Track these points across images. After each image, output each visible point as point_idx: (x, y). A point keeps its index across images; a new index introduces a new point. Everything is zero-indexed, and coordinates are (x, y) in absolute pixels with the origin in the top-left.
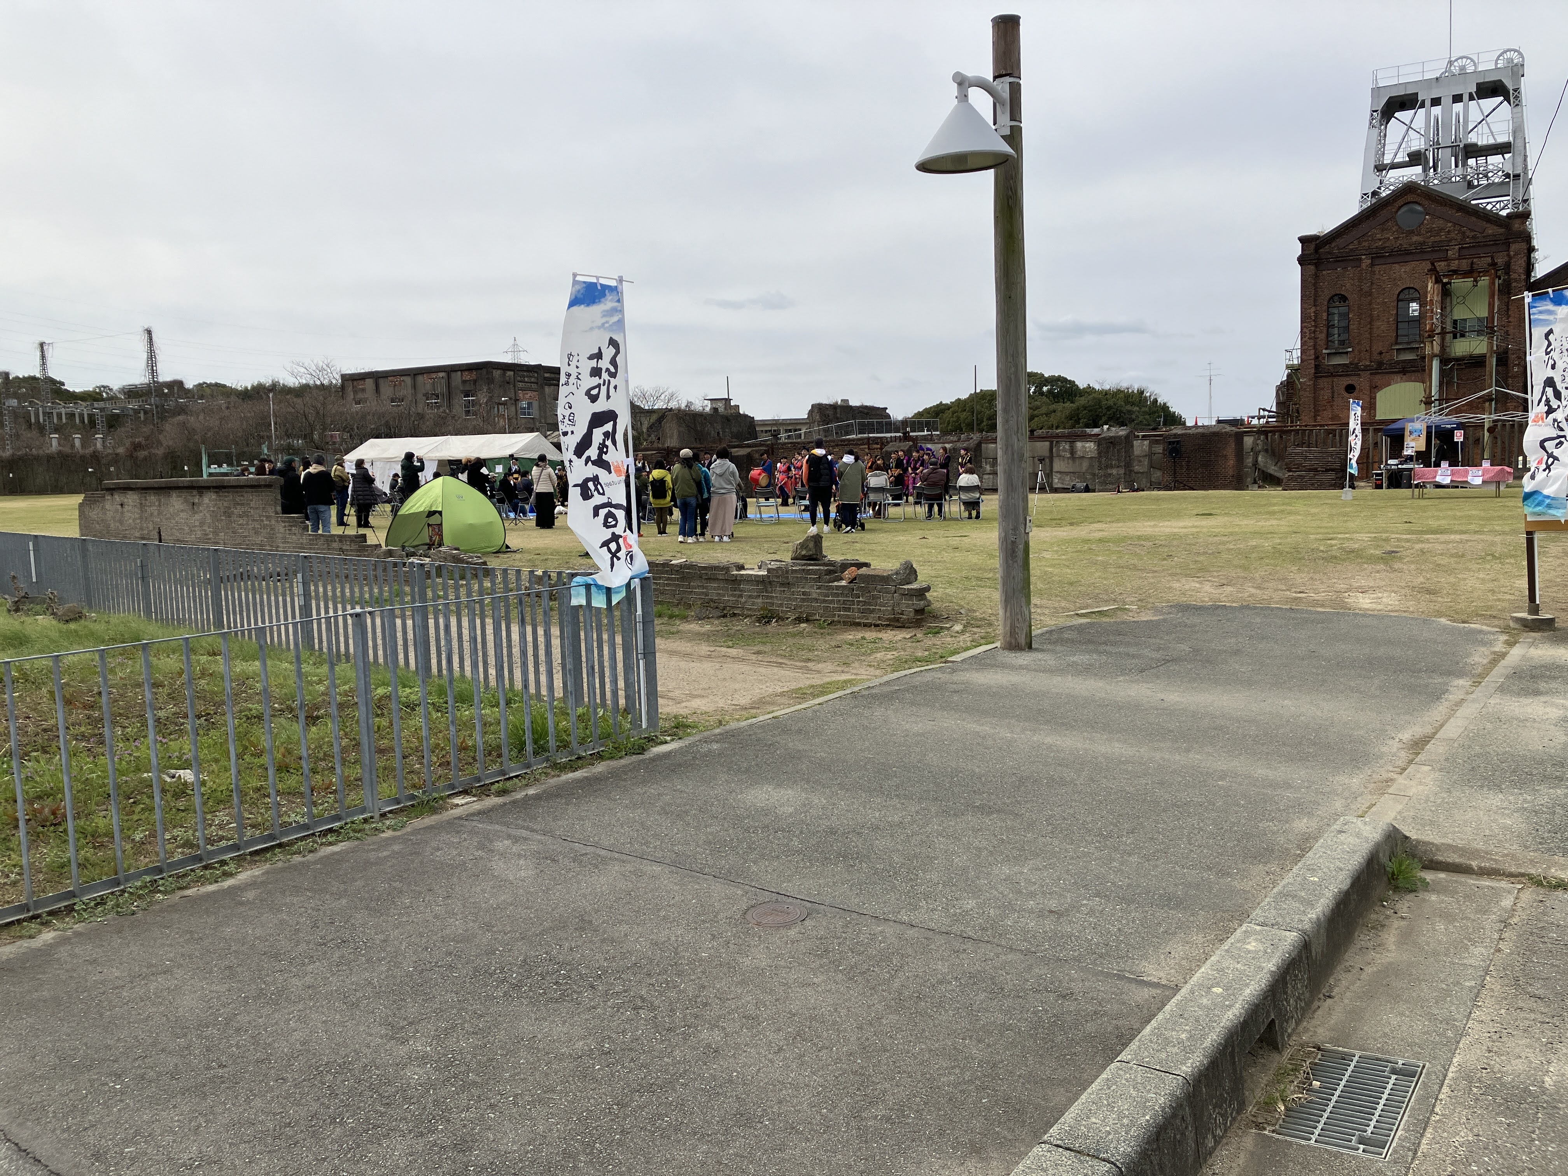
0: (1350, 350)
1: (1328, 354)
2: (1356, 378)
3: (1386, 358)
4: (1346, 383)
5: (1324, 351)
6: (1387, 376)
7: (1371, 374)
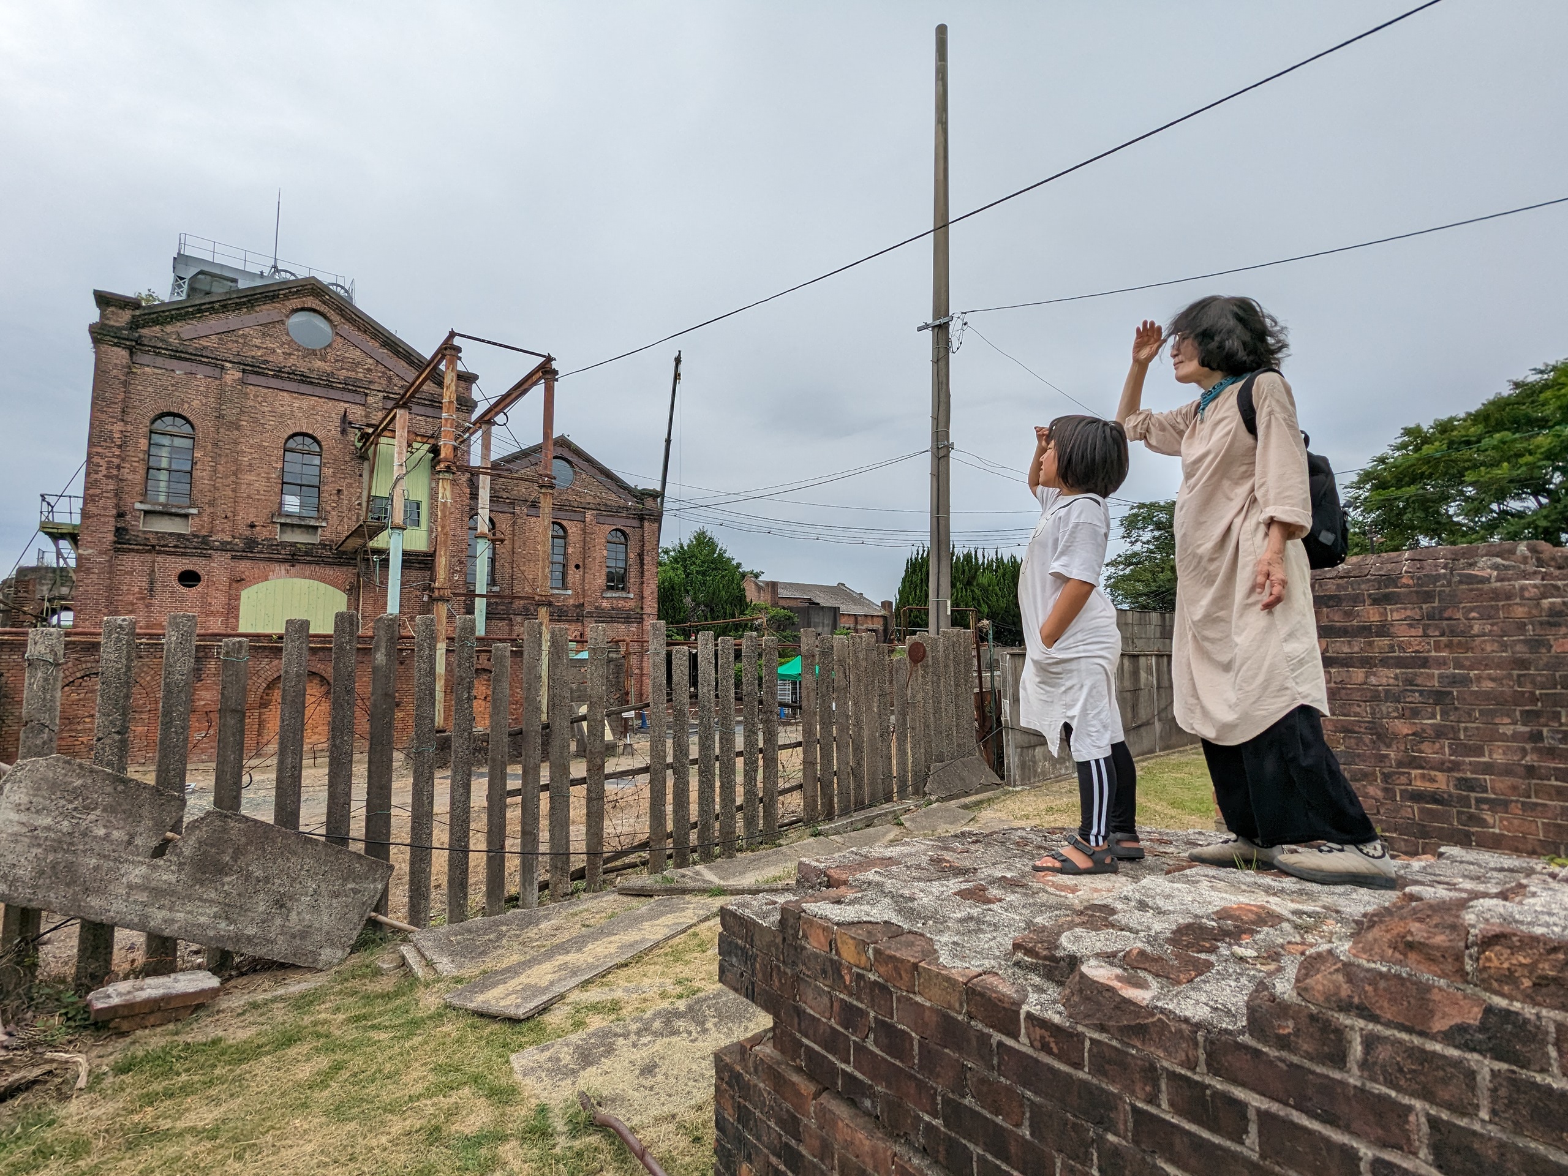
0: (194, 511)
1: (146, 512)
2: (202, 562)
3: (262, 534)
4: (181, 568)
5: (138, 506)
6: (262, 565)
7: (233, 558)
